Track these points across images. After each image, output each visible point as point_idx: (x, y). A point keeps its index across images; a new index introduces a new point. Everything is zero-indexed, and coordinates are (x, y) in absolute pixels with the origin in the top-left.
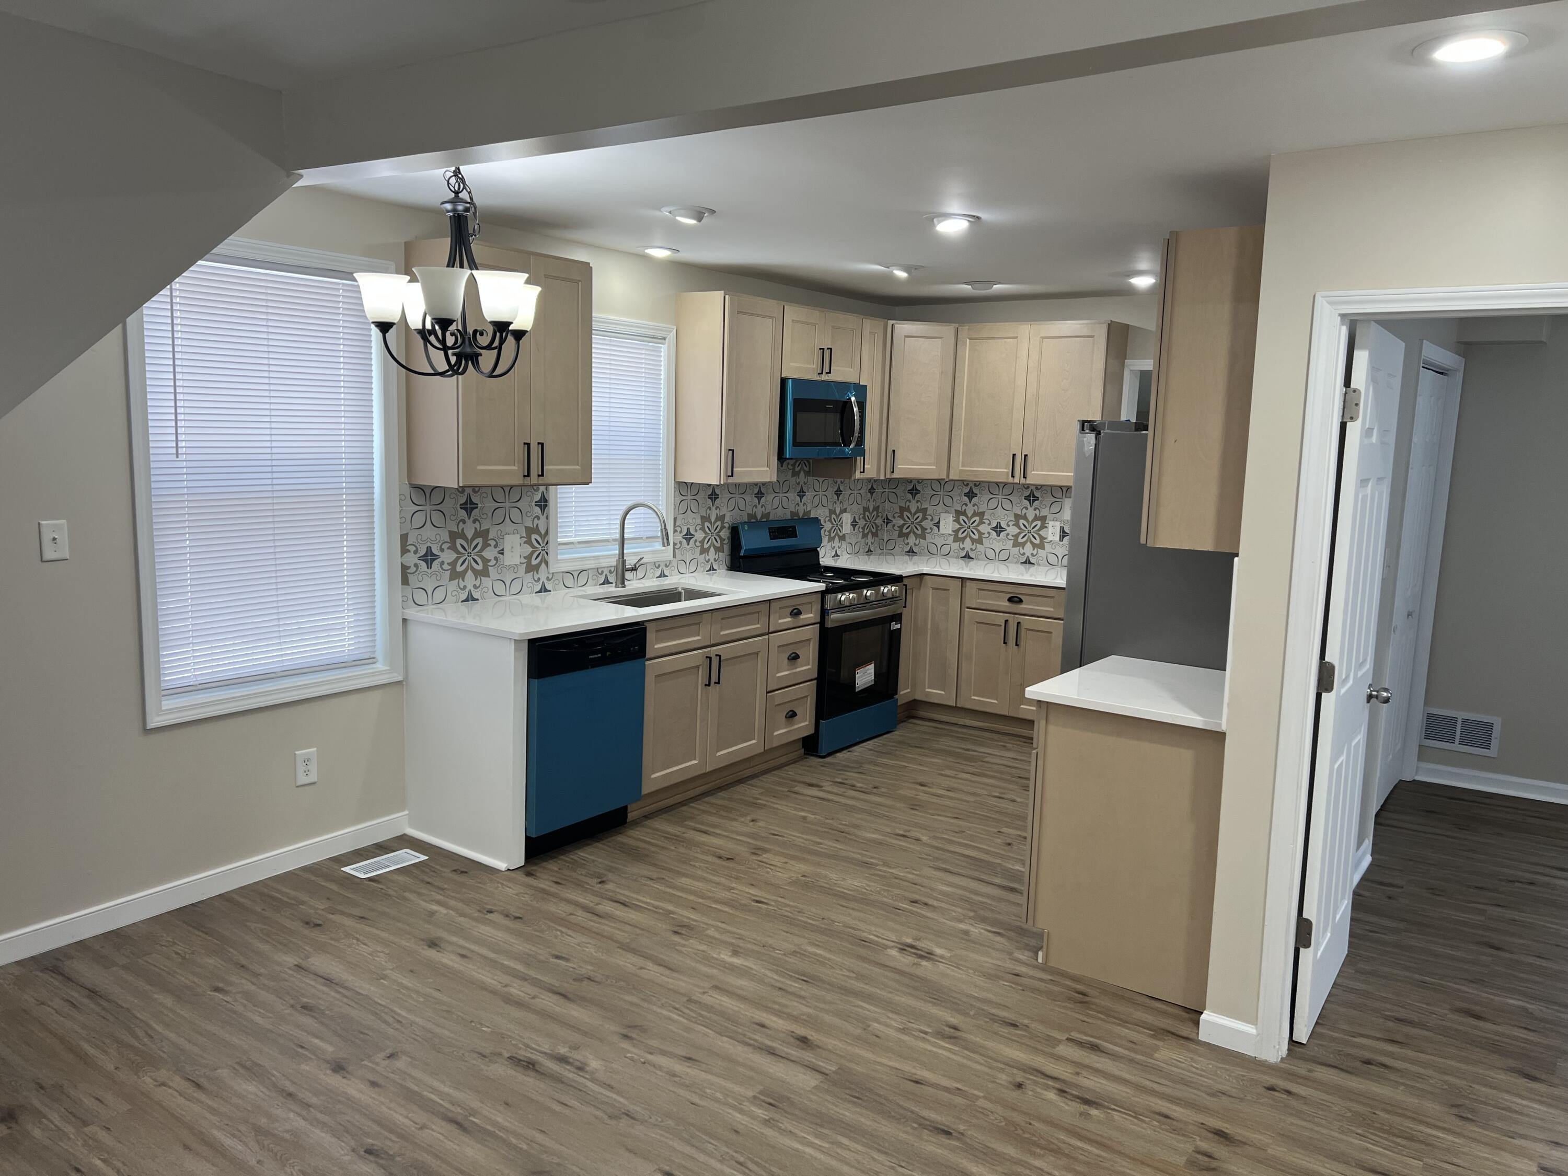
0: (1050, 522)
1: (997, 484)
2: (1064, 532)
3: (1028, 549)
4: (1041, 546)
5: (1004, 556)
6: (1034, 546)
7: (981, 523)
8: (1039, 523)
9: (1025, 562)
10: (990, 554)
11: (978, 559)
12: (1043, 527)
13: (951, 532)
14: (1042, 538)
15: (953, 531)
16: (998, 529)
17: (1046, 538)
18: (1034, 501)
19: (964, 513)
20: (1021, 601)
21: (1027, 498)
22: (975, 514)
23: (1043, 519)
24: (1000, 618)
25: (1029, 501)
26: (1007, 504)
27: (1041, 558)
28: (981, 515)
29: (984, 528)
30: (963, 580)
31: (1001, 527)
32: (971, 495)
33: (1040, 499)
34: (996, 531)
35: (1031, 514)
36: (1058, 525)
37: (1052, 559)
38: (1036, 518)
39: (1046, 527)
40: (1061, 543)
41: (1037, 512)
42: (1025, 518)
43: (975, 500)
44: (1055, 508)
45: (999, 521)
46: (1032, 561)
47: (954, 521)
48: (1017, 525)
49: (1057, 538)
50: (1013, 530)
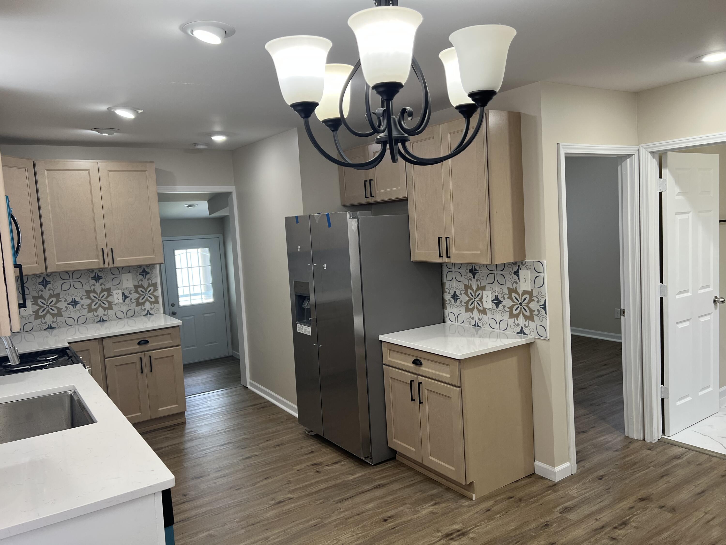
0: (114, 291)
1: (67, 272)
2: (125, 295)
3: (101, 312)
4: (110, 308)
5: (82, 320)
6: (105, 309)
7: (58, 301)
8: (105, 293)
9: (100, 321)
10: (70, 321)
11: (59, 327)
12: (109, 295)
13: (31, 313)
14: (110, 303)
15: (33, 312)
16: (74, 303)
17: (113, 302)
18: (99, 280)
19: (42, 297)
20: (147, 342)
21: (94, 278)
22: (51, 296)
23: (108, 290)
24: (135, 358)
25: (95, 280)
26: (78, 285)
27: (111, 316)
28: (57, 296)
29: (62, 305)
30: (101, 340)
31: (76, 301)
32: (45, 283)
33: (103, 277)
34: (72, 305)
35: (98, 288)
36: (120, 292)
37: (120, 315)
38: (103, 291)
39: (112, 295)
40: (124, 303)
41: (103, 286)
42: (94, 291)
43: (49, 286)
44: (116, 282)
45: (73, 297)
46: (104, 319)
47: (33, 304)
48: (89, 297)
49: (121, 300)
50: (86, 302)
